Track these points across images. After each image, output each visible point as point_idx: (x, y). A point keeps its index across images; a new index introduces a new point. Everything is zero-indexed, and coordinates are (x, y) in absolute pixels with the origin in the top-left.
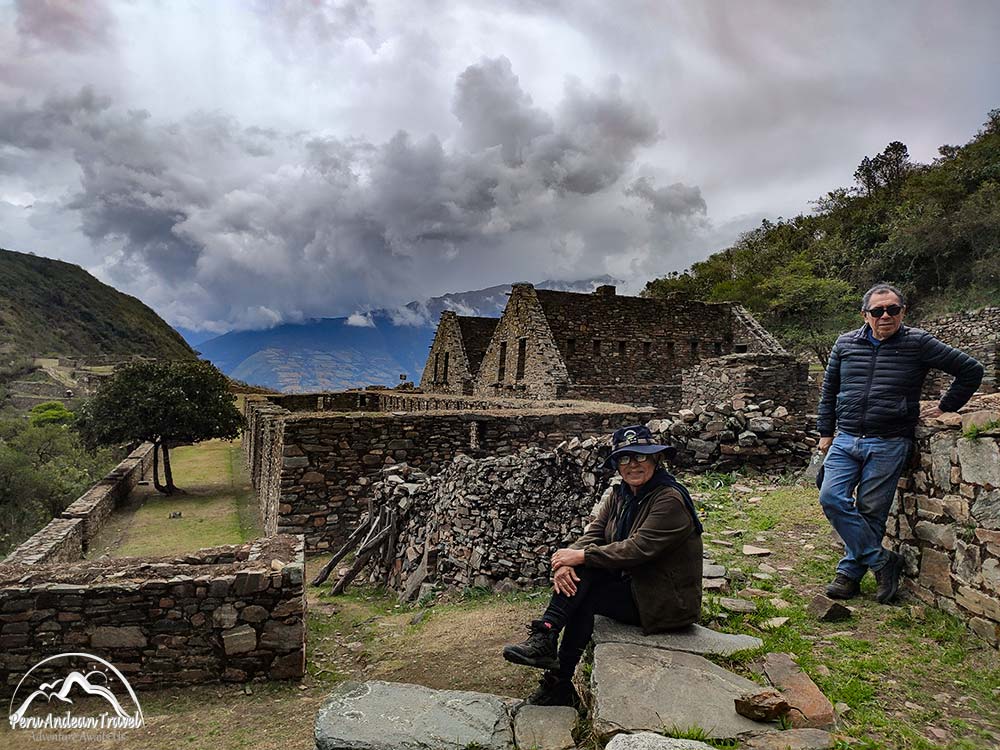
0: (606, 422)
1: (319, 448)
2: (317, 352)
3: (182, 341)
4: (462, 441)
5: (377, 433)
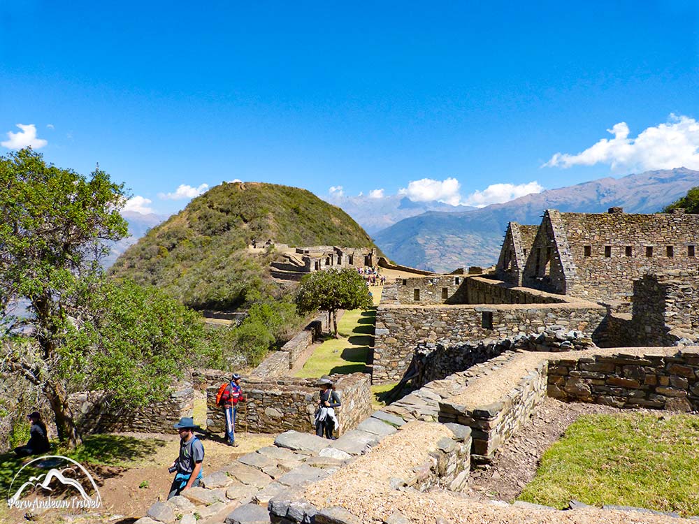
0: (573, 314)
1: (395, 325)
2: (451, 236)
3: (364, 233)
4: (476, 323)
5: (425, 317)
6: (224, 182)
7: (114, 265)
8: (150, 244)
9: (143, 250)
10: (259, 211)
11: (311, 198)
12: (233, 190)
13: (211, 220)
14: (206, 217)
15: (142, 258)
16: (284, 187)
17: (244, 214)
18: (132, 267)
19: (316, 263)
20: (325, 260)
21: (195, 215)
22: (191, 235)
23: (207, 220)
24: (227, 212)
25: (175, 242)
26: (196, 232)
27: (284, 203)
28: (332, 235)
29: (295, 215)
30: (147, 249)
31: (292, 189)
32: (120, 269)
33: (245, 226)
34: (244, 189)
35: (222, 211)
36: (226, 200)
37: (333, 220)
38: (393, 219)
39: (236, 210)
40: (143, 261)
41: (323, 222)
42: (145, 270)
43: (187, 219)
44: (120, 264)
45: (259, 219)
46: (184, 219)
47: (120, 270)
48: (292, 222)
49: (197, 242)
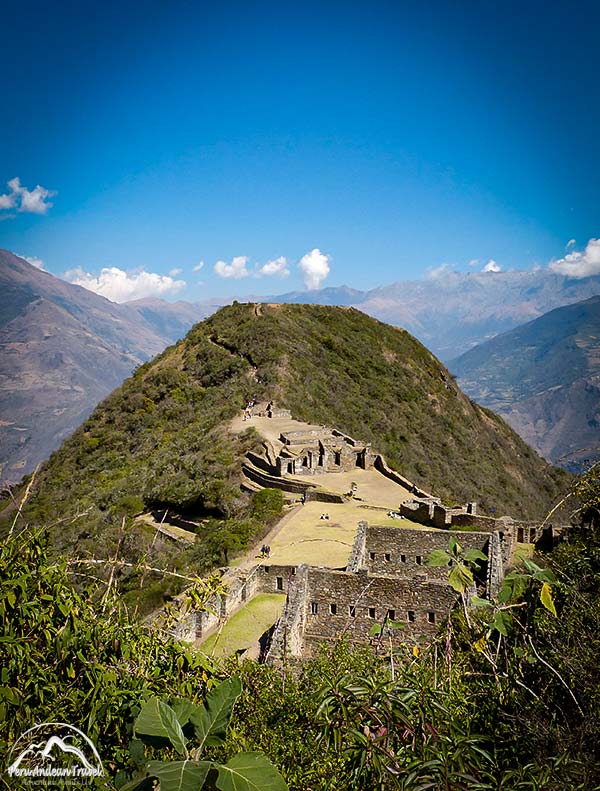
6: (235, 302)
7: (90, 419)
8: (134, 392)
9: (126, 398)
10: (272, 351)
11: (356, 321)
12: (244, 316)
13: (211, 362)
14: (205, 355)
15: (123, 411)
16: (317, 308)
17: (253, 355)
18: (110, 422)
19: (290, 465)
20: (301, 462)
21: (194, 351)
22: (185, 382)
23: (206, 361)
24: (233, 350)
25: (164, 390)
26: (190, 377)
27: (312, 335)
28: (379, 378)
29: (326, 351)
30: (131, 397)
31: (329, 309)
32: (97, 424)
33: (252, 373)
34: (259, 314)
35: (226, 346)
36: (233, 331)
37: (385, 354)
38: (539, 307)
39: (243, 349)
40: (125, 414)
41: (369, 359)
42: (125, 427)
43: (183, 357)
44: (97, 418)
45: (269, 364)
46: (180, 357)
47: (97, 426)
48: (318, 365)
49: (189, 393)
